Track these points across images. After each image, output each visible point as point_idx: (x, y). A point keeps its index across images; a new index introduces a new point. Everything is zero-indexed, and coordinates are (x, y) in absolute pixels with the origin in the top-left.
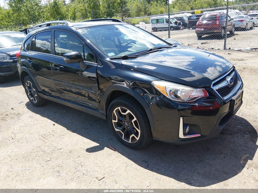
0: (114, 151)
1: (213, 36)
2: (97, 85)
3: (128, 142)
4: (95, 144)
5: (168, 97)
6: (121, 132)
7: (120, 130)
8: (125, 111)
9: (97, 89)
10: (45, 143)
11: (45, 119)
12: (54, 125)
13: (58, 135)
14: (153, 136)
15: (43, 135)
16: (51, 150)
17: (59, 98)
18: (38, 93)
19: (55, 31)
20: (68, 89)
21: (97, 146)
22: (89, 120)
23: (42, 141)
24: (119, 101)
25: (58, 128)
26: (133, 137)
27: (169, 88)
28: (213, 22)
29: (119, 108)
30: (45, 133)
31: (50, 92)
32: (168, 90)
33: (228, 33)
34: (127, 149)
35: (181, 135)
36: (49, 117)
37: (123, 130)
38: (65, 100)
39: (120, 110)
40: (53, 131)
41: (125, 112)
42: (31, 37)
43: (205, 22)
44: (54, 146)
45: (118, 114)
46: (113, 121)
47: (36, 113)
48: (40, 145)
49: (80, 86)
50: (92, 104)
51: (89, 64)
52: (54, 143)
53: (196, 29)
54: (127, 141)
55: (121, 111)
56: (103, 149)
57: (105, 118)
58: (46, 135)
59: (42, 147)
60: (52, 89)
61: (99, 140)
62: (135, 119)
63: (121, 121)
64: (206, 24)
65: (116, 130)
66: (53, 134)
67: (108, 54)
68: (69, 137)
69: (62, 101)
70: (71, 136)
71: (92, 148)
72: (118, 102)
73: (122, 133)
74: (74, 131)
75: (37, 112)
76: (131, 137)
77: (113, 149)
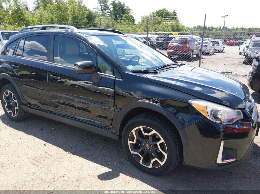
0: (131, 178)
1: (185, 57)
2: (113, 100)
3: (147, 167)
4: (107, 170)
5: (208, 118)
6: (139, 155)
7: (137, 153)
8: (149, 131)
9: (113, 104)
10: (39, 168)
11: (31, 137)
12: (45, 145)
13: (54, 158)
14: (184, 161)
15: (34, 158)
16: (51, 177)
17: (51, 112)
18: (22, 106)
19: (55, 36)
20: (68, 102)
21: (109, 172)
22: (87, 140)
23: (36, 166)
24: (143, 120)
25: (51, 149)
26: (156, 161)
27: (210, 108)
28: (183, 45)
29: (141, 128)
30: (36, 155)
31: (39, 104)
32: (209, 110)
33: (195, 56)
34: (146, 176)
35: (219, 161)
36: (35, 135)
37: (142, 153)
38: (59, 115)
39: (142, 129)
40: (46, 152)
41: (149, 133)
42: (18, 39)
43: (175, 44)
44: (54, 172)
45: (138, 135)
46: (130, 142)
47: (16, 129)
48: (35, 171)
49: (88, 100)
50: (99, 121)
51: (103, 76)
52: (52, 169)
53: (168, 50)
54: (145, 166)
55: (143, 132)
56: (119, 175)
57: (116, 138)
58: (38, 158)
59: (38, 174)
60: (43, 102)
61: (108, 164)
62: (162, 141)
63: (140, 142)
64: (176, 46)
65: (132, 152)
66: (47, 157)
67: (127, 66)
68: (70, 160)
69: (56, 116)
70: (72, 160)
71: (103, 175)
72: (140, 121)
73: (141, 156)
74: (74, 153)
75: (18, 129)
76: (153, 161)
77: (130, 175)
